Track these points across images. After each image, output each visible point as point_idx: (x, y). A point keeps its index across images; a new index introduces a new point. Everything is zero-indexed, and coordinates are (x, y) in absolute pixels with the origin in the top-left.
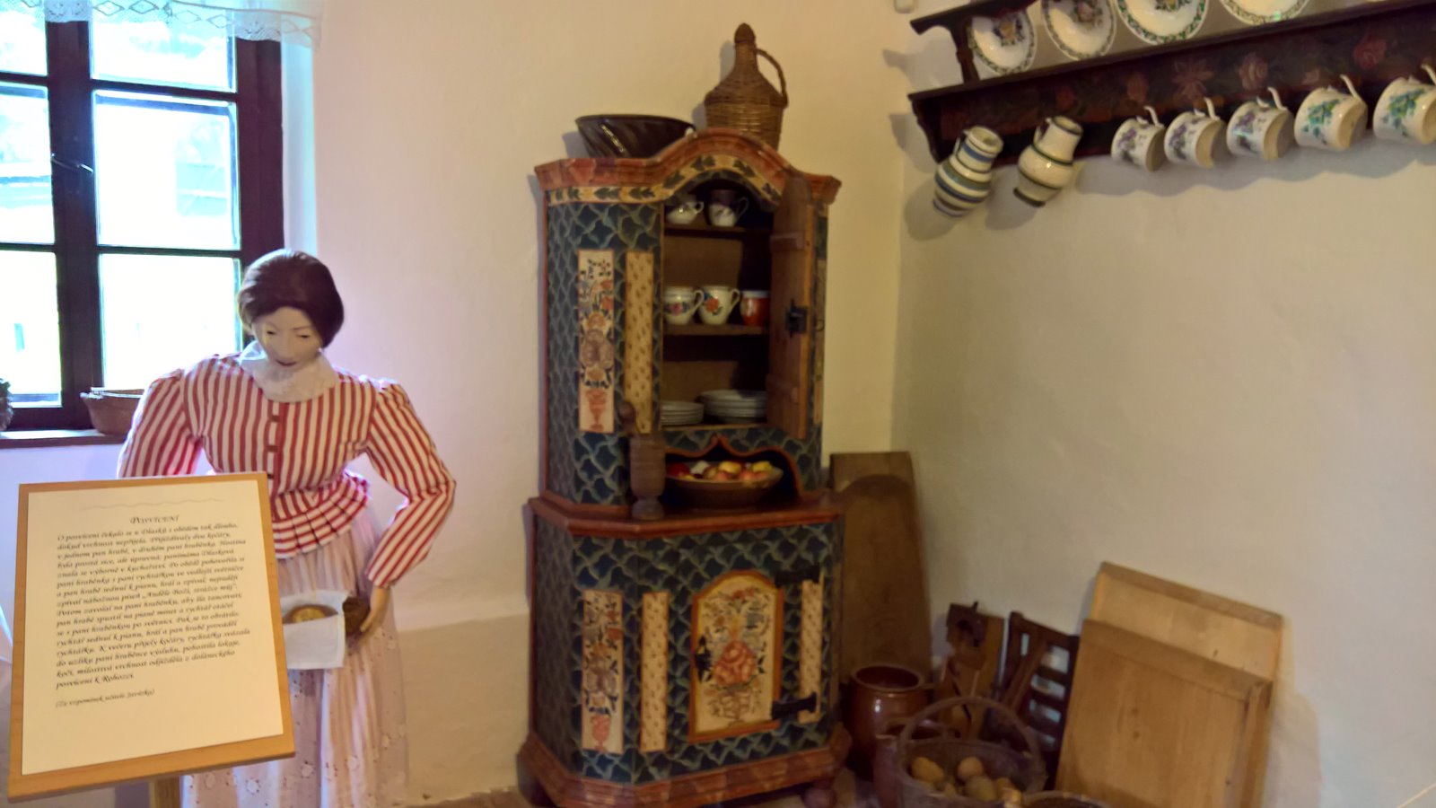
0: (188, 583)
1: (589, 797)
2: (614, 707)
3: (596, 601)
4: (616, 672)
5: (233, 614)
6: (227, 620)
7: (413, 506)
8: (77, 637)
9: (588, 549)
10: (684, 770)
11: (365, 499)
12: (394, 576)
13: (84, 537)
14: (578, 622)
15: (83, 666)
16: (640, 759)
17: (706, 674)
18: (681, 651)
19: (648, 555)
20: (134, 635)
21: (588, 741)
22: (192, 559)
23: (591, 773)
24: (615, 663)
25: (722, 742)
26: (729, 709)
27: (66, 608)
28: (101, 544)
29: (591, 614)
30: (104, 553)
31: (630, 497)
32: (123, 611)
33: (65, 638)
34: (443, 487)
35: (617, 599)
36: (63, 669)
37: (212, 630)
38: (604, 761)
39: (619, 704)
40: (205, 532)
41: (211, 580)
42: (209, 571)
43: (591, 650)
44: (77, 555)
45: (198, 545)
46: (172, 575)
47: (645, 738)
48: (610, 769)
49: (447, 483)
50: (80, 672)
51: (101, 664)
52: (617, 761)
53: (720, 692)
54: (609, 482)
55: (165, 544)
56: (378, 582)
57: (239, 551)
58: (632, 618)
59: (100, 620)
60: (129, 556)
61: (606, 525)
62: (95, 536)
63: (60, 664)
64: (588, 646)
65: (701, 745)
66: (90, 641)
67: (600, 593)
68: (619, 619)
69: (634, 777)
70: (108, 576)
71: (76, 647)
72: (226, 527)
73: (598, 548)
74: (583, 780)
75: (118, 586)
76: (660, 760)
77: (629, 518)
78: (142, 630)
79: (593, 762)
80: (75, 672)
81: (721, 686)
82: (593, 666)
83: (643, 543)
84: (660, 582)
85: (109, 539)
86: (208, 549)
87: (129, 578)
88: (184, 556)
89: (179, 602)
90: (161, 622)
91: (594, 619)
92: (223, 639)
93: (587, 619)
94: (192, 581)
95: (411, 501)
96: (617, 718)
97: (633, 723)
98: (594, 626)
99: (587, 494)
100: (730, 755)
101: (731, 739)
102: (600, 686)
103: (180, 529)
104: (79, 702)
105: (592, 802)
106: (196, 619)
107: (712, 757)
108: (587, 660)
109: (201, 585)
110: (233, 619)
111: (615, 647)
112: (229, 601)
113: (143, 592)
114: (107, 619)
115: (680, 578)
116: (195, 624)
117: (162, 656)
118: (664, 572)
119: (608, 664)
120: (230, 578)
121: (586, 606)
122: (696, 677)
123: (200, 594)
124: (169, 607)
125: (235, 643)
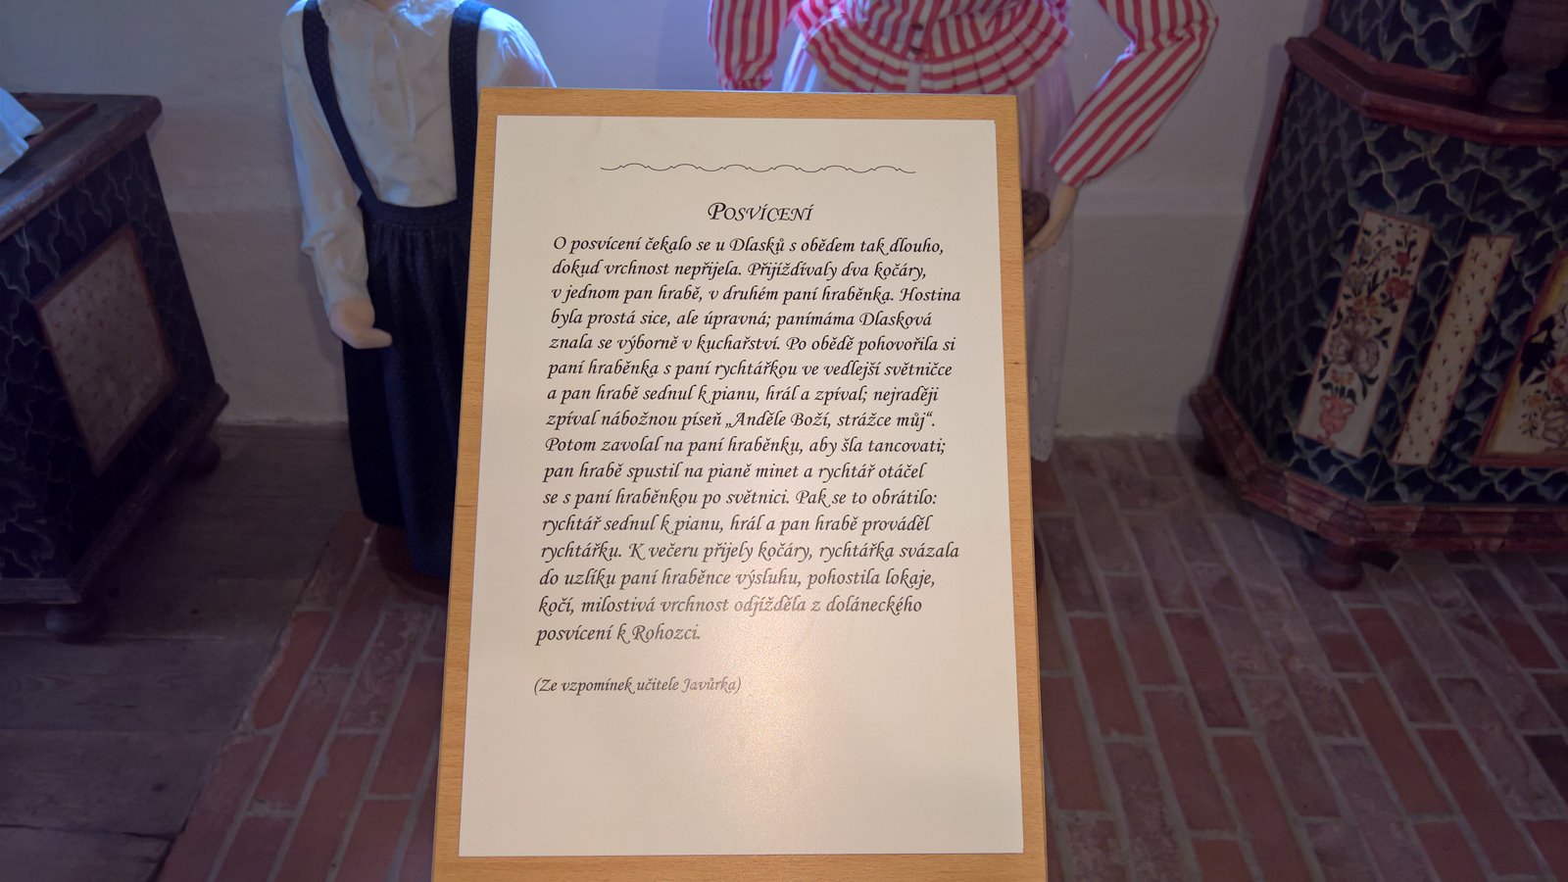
0: (829, 396)
1: (1292, 498)
2: (1365, 393)
3: (1381, 231)
4: (1385, 343)
5: (924, 498)
6: (910, 511)
7: (1143, 56)
8: (586, 512)
9: (1392, 144)
10: (1452, 498)
11: (1064, 33)
12: (1094, 171)
13: (609, 245)
14: (1337, 255)
15: (594, 593)
16: (1386, 470)
17: (1536, 373)
18: (1505, 333)
19: (1501, 174)
20: (705, 524)
21: (1308, 424)
22: (838, 332)
23: (1301, 467)
24: (1386, 331)
25: (1524, 471)
26: (1555, 430)
27: (567, 433)
28: (643, 270)
29: (1365, 251)
30: (649, 294)
31: (1491, 64)
32: (681, 456)
33: (560, 512)
34: (1197, 29)
35: (1422, 236)
36: (556, 593)
37: (874, 536)
38: (1326, 458)
39: (1375, 391)
40: (870, 260)
41: (878, 395)
42: (874, 370)
43: (1351, 303)
44: (594, 294)
45: (852, 295)
46: (792, 371)
47: (1403, 444)
48: (1333, 472)
49: (1204, 23)
50: (587, 606)
51: (632, 592)
52: (1347, 464)
53: (1549, 404)
54: (1456, 31)
55: (781, 284)
56: (1067, 177)
57: (945, 320)
58: (1440, 269)
59: (636, 473)
60: (703, 308)
61: (1438, 111)
62: (631, 245)
63: (547, 580)
64: (1347, 297)
65: (1488, 470)
66: (611, 526)
67: (1392, 221)
68: (1414, 267)
69: (1370, 492)
70: (657, 357)
71: (582, 539)
72: (917, 249)
73: (1411, 146)
74: (1286, 474)
75: (677, 386)
76: (1416, 478)
77: (1477, 102)
78: (722, 512)
79: (1310, 455)
80: (576, 605)
81: (1553, 396)
82: (1348, 326)
83: (1498, 154)
84: (1508, 221)
85: (658, 258)
86: (873, 307)
87: (700, 369)
88: (818, 320)
89: (805, 446)
90: (763, 498)
91: (1369, 259)
92: (898, 564)
93: (1356, 257)
94: (835, 395)
95: (1140, 49)
96: (1367, 408)
97: (1392, 418)
98: (1367, 271)
99: (1408, 46)
100: (1532, 491)
101: (1542, 472)
102: (1351, 356)
103: (814, 246)
104: (583, 686)
105: (1295, 507)
106: (839, 499)
107: (1500, 489)
108: (1340, 316)
109: (854, 409)
110: (923, 510)
111: (1394, 309)
112: (915, 459)
113: (729, 409)
114: (649, 473)
115: (1547, 219)
116: (835, 513)
117: (762, 591)
118: (1521, 205)
119: (1376, 329)
120: (918, 396)
121: (1361, 235)
122: (1516, 376)
123: (851, 431)
124: (781, 460)
125: (925, 579)
